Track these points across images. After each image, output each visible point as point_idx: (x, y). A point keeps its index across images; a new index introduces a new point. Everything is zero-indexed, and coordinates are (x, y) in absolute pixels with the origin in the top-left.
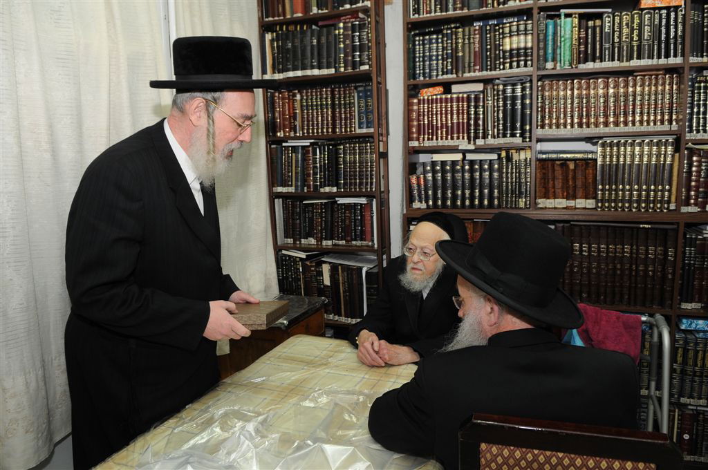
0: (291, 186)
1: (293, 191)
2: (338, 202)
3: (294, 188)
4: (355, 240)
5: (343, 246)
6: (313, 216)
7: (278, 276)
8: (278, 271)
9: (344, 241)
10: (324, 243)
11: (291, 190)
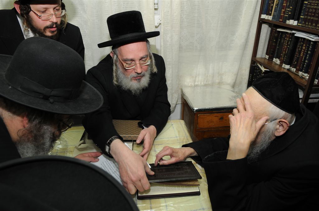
0: (270, 15)
1: (271, 19)
2: (295, 35)
3: (272, 17)
4: (301, 71)
5: (293, 73)
6: (284, 42)
7: (249, 79)
8: (249, 75)
9: (295, 69)
10: (284, 65)
11: (270, 18)
